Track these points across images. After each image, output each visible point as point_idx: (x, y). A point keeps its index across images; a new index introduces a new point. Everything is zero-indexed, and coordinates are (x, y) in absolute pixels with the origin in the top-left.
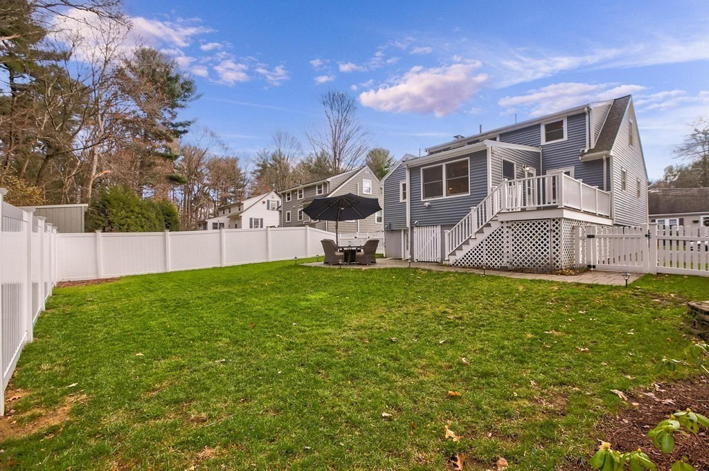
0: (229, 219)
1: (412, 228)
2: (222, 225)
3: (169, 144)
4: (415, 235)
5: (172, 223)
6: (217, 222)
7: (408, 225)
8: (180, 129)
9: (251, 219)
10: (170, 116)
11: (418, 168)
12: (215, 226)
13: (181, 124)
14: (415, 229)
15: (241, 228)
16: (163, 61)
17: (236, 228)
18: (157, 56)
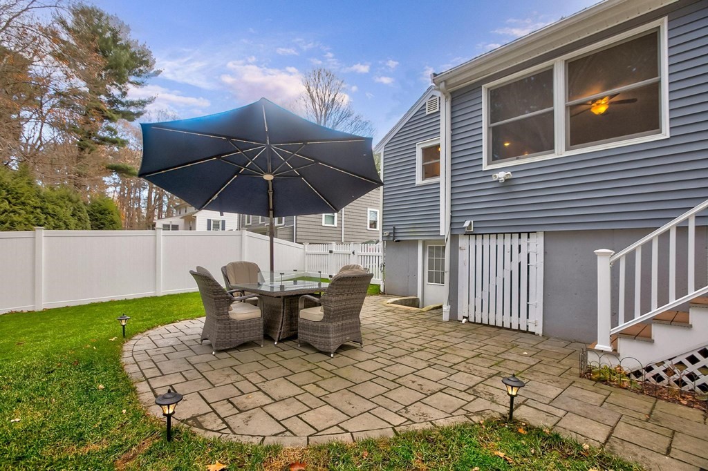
0: (183, 220)
1: (454, 238)
2: (175, 227)
3: (112, 125)
4: (463, 256)
5: (106, 223)
6: (168, 223)
7: (444, 229)
8: (133, 110)
9: (209, 221)
10: (119, 93)
11: (474, 89)
12: (166, 227)
13: (132, 104)
14: (463, 242)
15: (195, 229)
16: (111, 25)
17: (191, 230)
18: (104, 17)
